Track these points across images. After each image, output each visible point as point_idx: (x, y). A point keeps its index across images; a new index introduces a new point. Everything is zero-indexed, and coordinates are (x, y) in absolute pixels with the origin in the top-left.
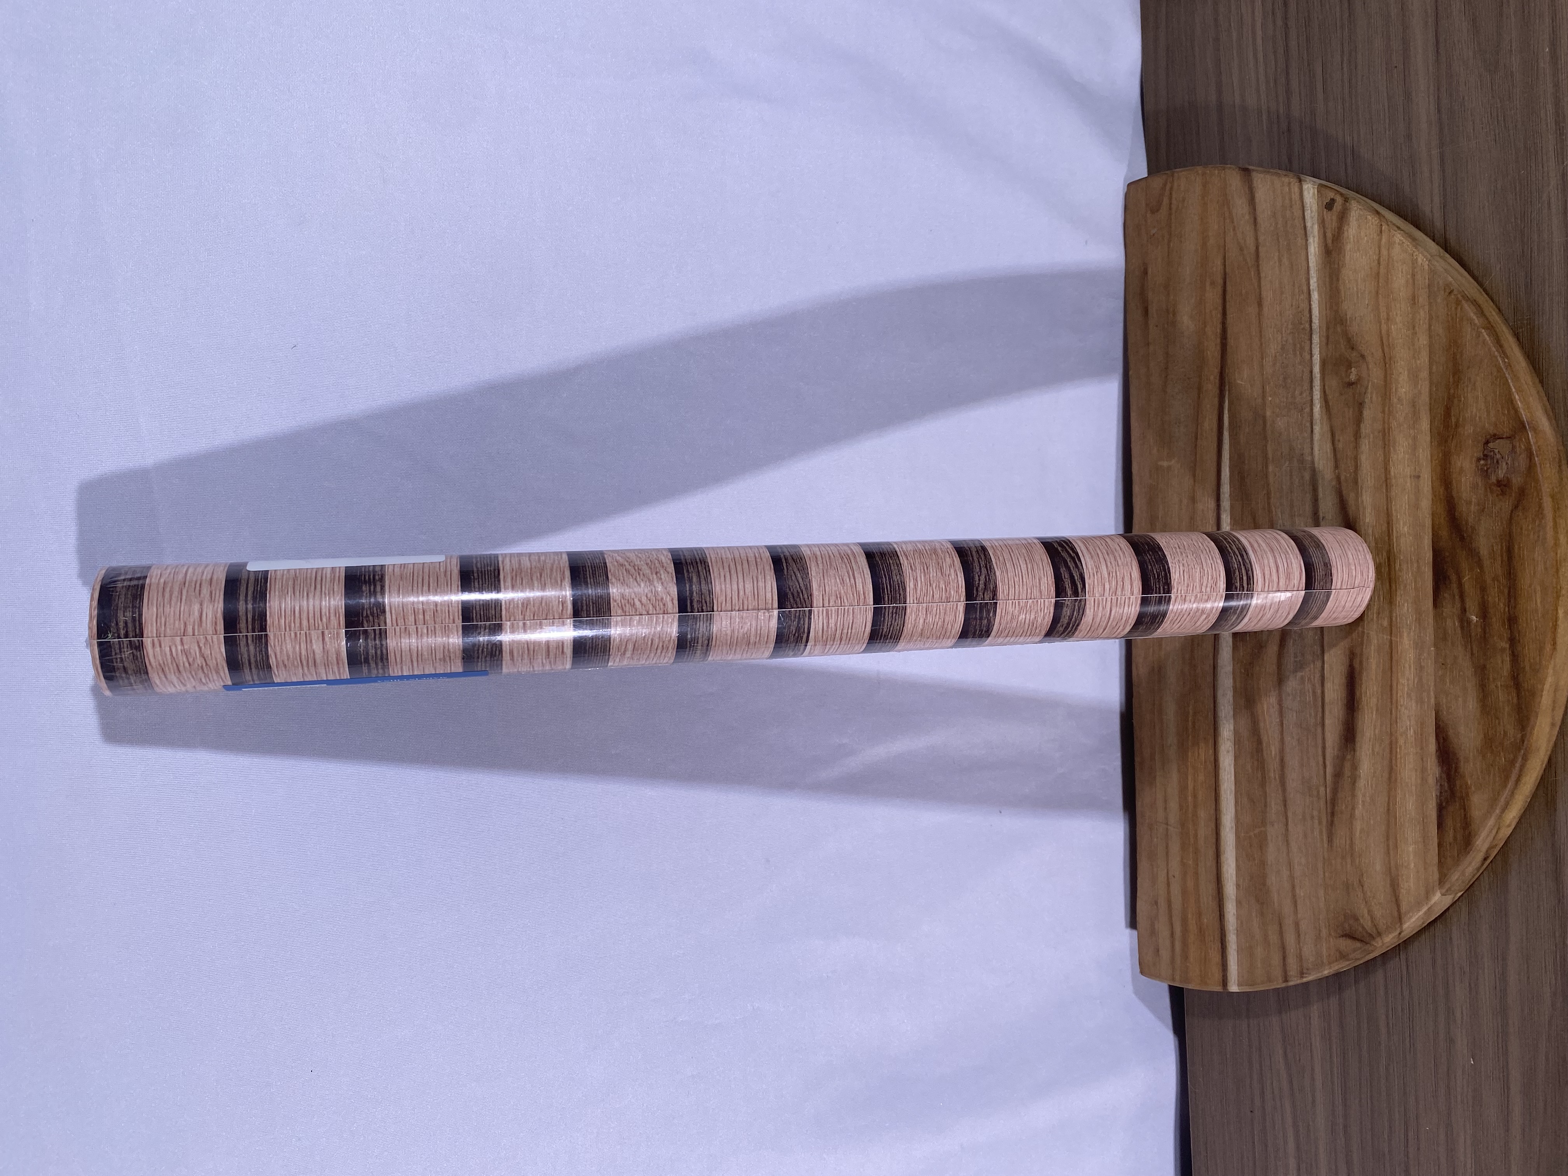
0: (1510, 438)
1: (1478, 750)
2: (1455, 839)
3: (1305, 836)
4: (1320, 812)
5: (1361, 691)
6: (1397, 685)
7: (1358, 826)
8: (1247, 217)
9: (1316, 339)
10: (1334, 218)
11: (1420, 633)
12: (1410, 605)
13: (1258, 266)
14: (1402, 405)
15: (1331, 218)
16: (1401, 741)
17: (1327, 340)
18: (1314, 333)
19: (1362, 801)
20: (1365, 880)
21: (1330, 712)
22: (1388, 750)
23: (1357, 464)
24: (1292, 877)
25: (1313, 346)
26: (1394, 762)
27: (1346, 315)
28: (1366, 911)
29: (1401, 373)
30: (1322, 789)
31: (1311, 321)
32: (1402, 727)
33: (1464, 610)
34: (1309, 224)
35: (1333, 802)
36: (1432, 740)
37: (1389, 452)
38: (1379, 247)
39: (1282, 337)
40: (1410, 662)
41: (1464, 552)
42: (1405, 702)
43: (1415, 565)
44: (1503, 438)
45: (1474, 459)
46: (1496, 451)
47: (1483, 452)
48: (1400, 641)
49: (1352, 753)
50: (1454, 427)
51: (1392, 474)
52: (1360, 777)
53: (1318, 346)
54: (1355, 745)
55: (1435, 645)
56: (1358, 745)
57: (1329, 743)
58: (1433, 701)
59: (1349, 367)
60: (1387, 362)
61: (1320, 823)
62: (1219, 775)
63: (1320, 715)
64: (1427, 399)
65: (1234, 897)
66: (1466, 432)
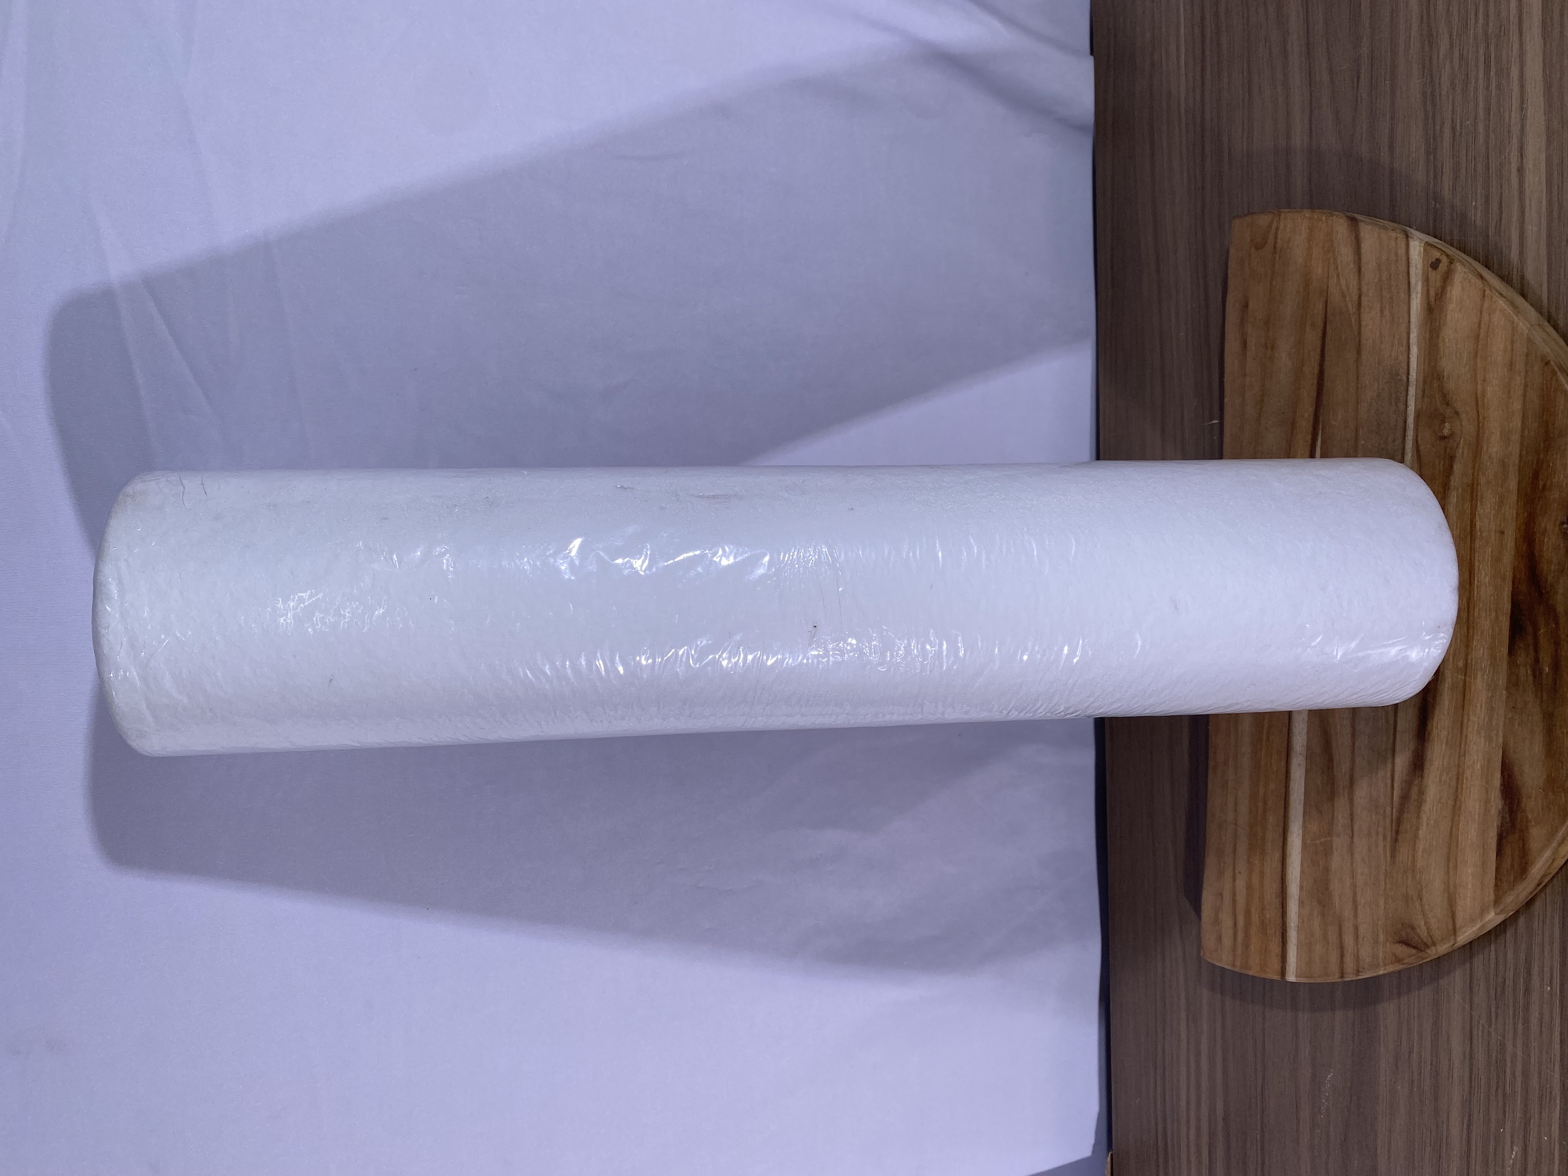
1: (1540, 789)
2: (1512, 865)
3: (1370, 850)
4: (1385, 828)
6: (1467, 723)
7: (1421, 846)
8: (1352, 265)
9: (1412, 391)
10: (1439, 277)
12: (1486, 650)
13: (1359, 314)
14: (1492, 463)
15: (1436, 277)
16: (1468, 773)
17: (1423, 394)
18: (1410, 384)
19: (1426, 823)
20: (1424, 894)
24: (1354, 886)
25: (1409, 397)
26: (1459, 791)
27: (1444, 372)
28: (1423, 923)
29: (1493, 433)
30: (1388, 809)
31: (1408, 374)
32: (1470, 761)
33: (1537, 660)
34: (1413, 281)
35: (1399, 822)
36: (1498, 775)
38: (1481, 312)
39: (1378, 385)
41: (1542, 606)
43: (1493, 614)
45: (1558, 523)
49: (1420, 779)
50: (1540, 490)
52: (1426, 801)
53: (1414, 398)
55: (1507, 689)
56: (1426, 771)
58: (1501, 740)
59: (1443, 421)
60: (1480, 422)
61: (1385, 838)
62: (1289, 787)
64: (1517, 462)
65: (1297, 897)
66: (1552, 496)
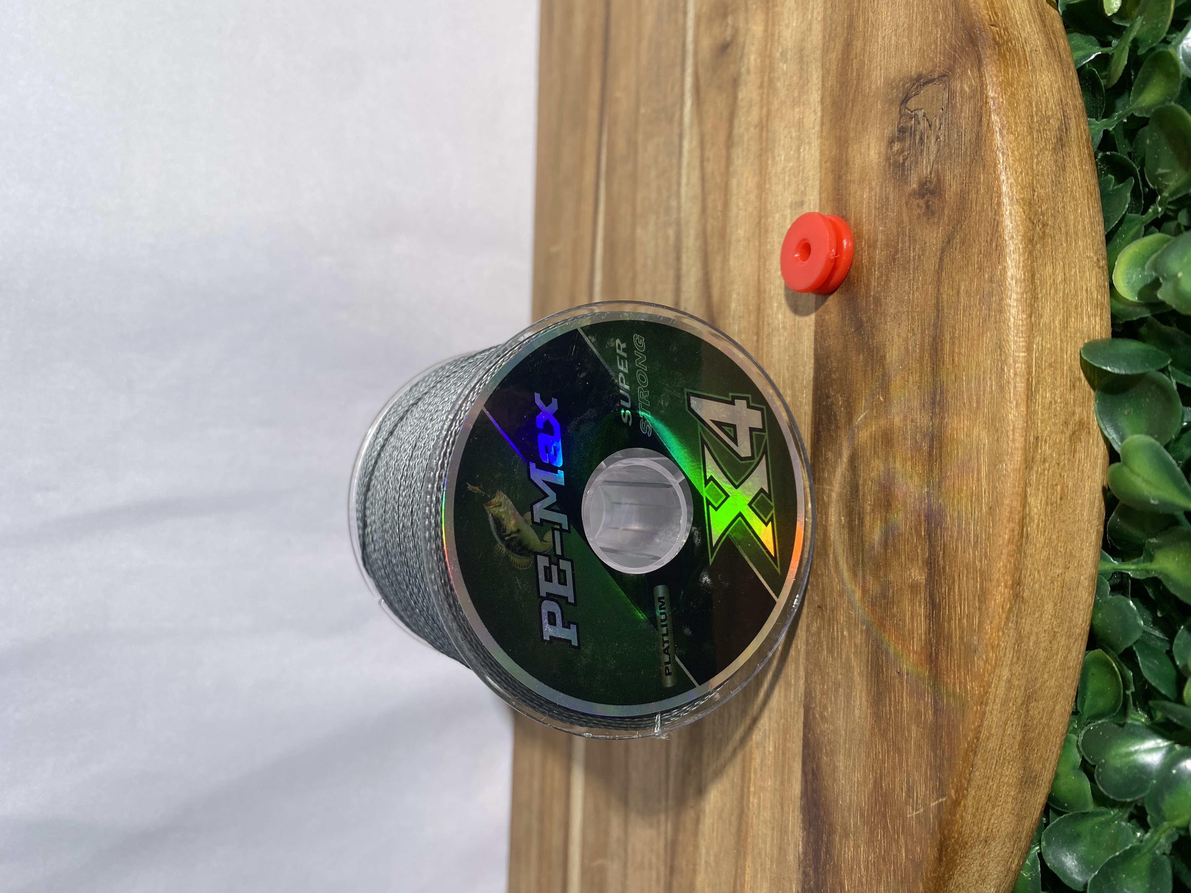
0: (944, 76)
1: (862, 815)
14: (787, 62)
19: (705, 862)
23: (727, 199)
37: (767, 163)
41: (861, 357)
44: (932, 81)
45: (884, 144)
46: (920, 114)
47: (899, 123)
50: (855, 82)
64: (820, 37)
66: (873, 87)
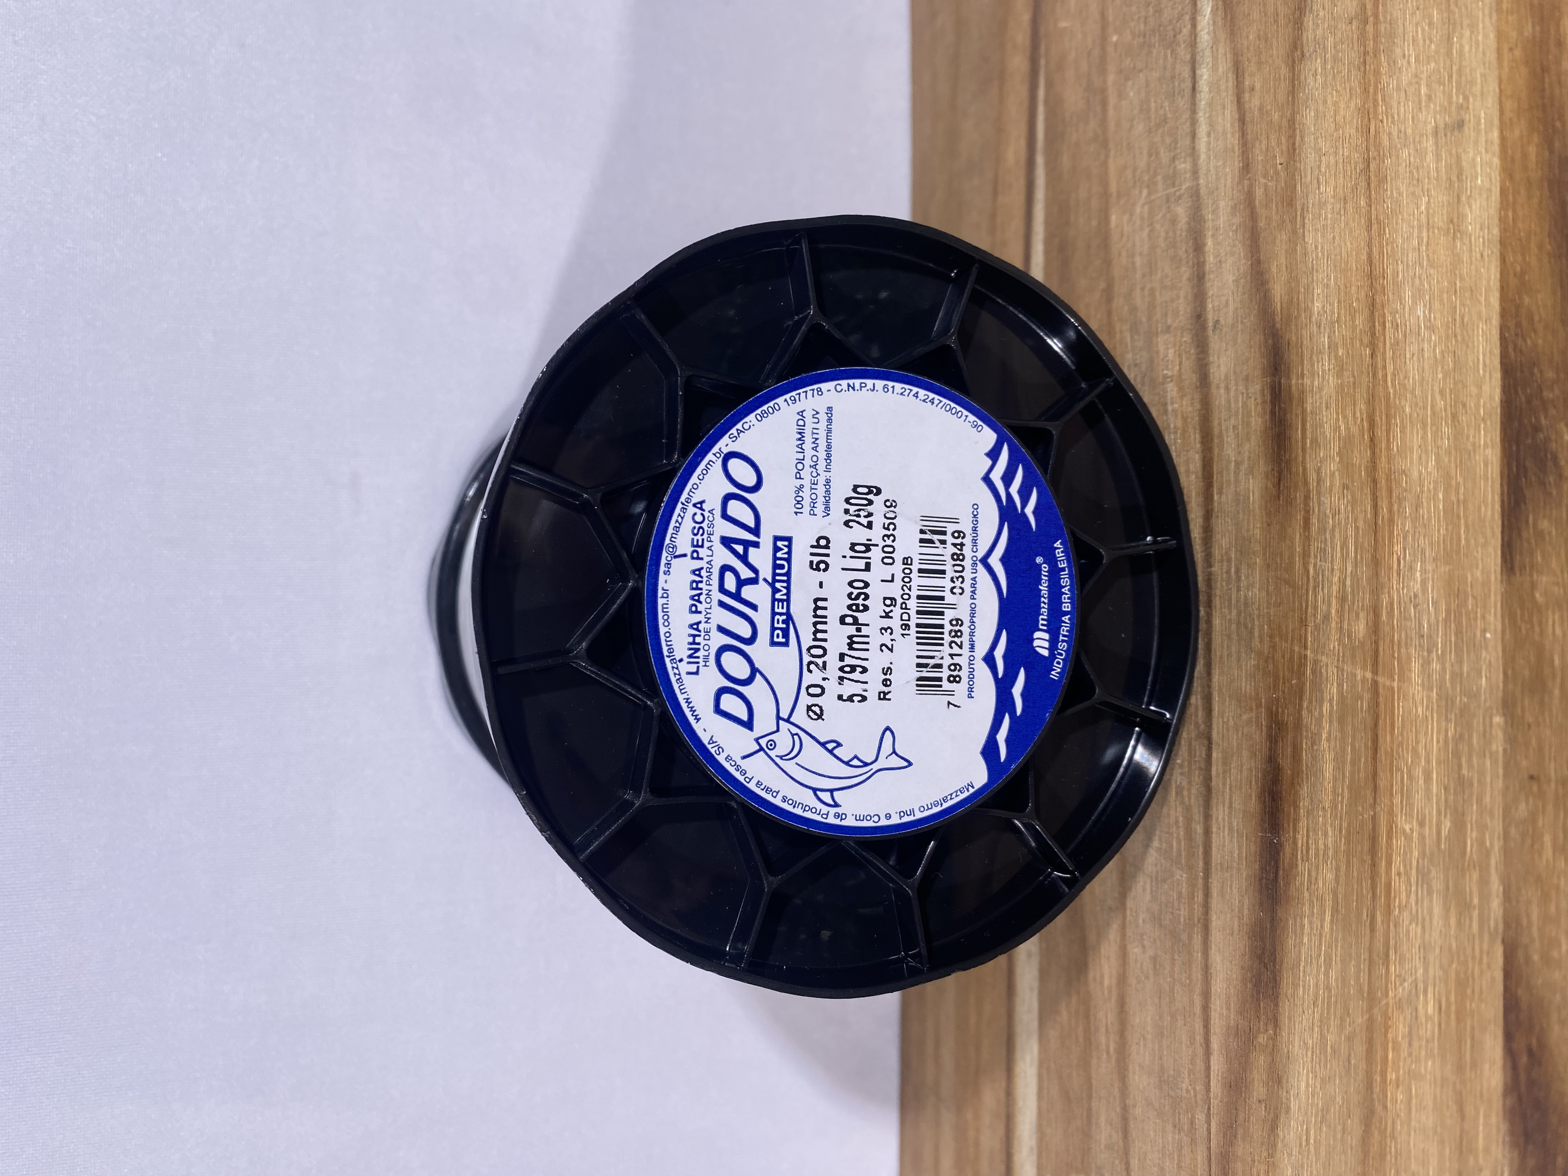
5: (1295, 843)
11: (1460, 662)
21: (1222, 894)
22: (1360, 1048)
23: (1294, 144)
37: (1377, 73)
40: (1428, 761)
42: (1413, 897)
48: (1399, 688)
51: (1386, 142)
54: (1277, 1005)
57: (1218, 987)
63: (1200, 897)
